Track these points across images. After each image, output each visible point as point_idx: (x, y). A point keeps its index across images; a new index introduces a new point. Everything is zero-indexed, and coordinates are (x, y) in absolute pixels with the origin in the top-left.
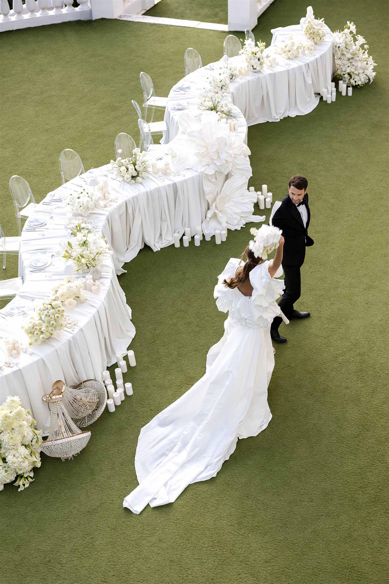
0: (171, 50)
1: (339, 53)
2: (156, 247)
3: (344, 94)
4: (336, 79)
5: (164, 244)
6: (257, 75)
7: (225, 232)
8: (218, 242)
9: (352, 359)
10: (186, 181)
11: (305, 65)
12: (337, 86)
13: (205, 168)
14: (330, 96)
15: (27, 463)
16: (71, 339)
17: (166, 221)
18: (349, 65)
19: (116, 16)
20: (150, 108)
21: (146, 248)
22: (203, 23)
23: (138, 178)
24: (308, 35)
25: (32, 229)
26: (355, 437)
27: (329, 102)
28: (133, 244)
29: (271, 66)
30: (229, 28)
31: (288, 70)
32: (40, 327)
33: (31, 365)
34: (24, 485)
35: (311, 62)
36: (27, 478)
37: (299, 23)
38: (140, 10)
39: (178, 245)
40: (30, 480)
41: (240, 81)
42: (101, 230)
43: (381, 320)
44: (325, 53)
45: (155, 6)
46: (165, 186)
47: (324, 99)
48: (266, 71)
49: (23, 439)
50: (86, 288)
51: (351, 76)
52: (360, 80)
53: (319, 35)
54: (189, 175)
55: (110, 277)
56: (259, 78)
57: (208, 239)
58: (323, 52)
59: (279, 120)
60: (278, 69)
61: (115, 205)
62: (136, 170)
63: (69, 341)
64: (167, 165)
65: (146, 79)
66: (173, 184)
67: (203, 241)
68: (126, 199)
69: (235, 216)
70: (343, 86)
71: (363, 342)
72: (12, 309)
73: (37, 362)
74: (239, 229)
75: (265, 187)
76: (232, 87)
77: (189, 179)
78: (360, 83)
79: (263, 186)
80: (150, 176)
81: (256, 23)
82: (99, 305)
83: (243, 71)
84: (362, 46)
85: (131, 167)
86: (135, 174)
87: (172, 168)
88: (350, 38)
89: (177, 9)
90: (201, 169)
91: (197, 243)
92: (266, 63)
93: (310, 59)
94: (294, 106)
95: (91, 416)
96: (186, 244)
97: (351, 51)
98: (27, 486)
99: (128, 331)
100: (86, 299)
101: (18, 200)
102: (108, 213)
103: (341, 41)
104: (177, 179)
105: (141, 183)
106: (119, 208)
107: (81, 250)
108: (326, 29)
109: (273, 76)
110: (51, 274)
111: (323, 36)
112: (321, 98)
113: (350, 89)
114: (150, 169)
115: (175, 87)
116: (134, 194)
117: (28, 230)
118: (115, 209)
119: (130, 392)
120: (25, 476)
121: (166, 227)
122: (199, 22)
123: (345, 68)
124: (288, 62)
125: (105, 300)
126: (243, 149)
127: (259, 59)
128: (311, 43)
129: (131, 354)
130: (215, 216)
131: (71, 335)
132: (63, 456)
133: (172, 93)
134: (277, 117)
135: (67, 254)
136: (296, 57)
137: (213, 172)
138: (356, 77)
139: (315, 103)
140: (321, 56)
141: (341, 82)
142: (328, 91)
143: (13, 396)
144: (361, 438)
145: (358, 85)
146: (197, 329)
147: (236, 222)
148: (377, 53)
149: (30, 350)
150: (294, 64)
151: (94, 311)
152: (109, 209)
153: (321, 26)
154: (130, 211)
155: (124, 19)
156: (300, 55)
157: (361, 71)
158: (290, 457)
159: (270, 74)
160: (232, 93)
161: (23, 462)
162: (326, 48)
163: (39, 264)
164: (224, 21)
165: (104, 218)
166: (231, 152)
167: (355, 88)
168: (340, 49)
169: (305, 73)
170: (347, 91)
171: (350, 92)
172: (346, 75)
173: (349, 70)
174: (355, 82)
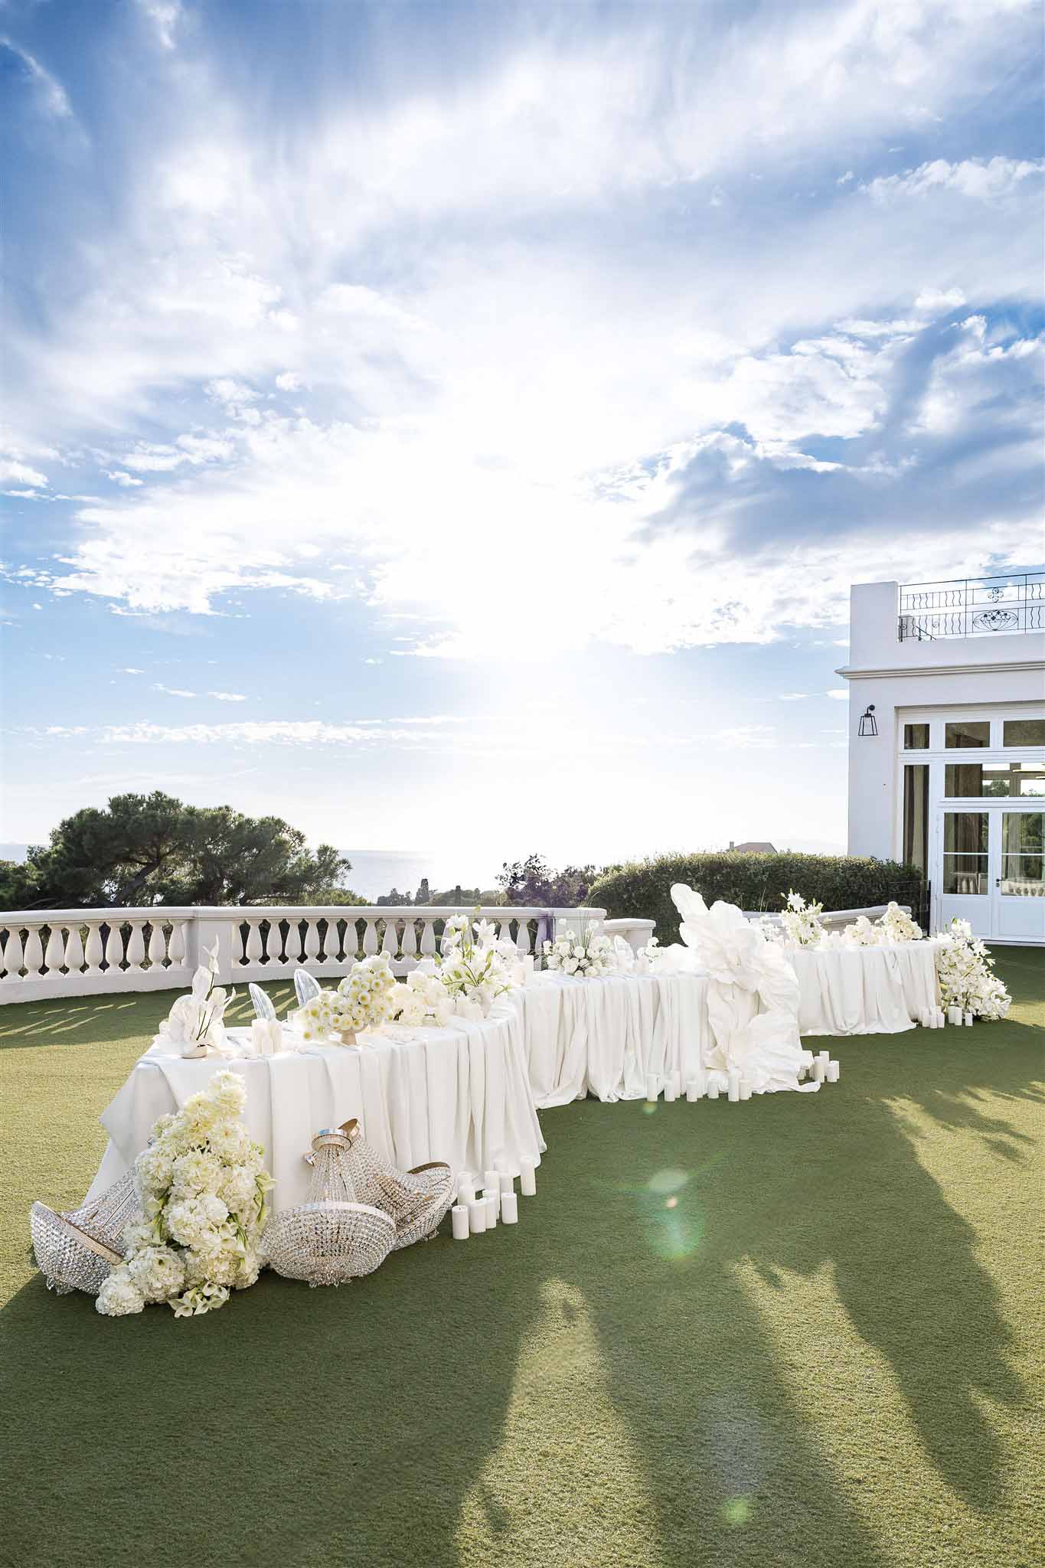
1: (946, 962)
2: (611, 1098)
3: (959, 1023)
5: (627, 1095)
6: (808, 952)
8: (733, 1098)
11: (889, 953)
14: (934, 1019)
15: (216, 1239)
17: (635, 1050)
21: (589, 1099)
44: (923, 952)
47: (924, 1025)
52: (985, 1008)
57: (714, 1096)
62: (587, 957)
63: (393, 1053)
66: (653, 982)
67: (703, 1099)
69: (761, 1072)
70: (955, 1011)
88: (961, 941)
91: (692, 1099)
94: (873, 1017)
97: (966, 960)
98: (202, 1310)
100: (449, 1023)
105: (594, 977)
106: (548, 994)
109: (836, 957)
112: (920, 1024)
121: (633, 1063)
123: (957, 988)
127: (811, 925)
134: (845, 1028)
140: (916, 952)
141: (952, 1009)
145: (982, 1015)
151: (459, 1034)
154: (567, 1012)
159: (831, 952)
161: (208, 1230)
162: (924, 945)
167: (977, 1019)
168: (947, 955)
169: (890, 966)
170: (964, 1020)
171: (969, 1022)
172: (960, 998)
173: (964, 990)
174: (977, 1010)
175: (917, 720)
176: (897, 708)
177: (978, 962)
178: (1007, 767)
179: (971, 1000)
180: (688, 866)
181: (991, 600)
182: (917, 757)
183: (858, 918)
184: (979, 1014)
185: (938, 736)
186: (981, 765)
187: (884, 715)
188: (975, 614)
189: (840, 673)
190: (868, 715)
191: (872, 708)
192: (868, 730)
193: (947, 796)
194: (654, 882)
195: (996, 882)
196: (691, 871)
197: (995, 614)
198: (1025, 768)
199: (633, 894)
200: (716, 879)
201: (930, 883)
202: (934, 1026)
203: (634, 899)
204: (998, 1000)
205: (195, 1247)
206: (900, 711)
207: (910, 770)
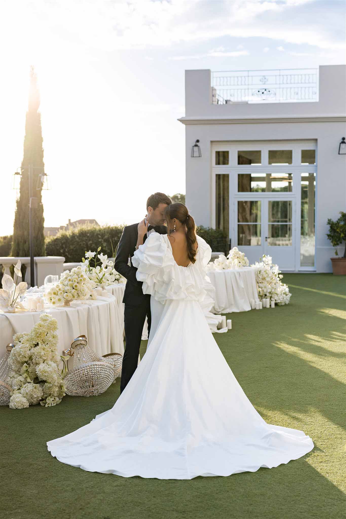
1: (260, 277)
3: (268, 306)
11: (237, 272)
31: (224, 272)
35: (241, 272)
47: (253, 307)
63: (89, 309)
82: (110, 301)
97: (270, 276)
123: (266, 289)
136: (229, 268)
138: (276, 296)
141: (264, 300)
149: (54, 307)
151: (106, 302)
167: (276, 304)
168: (261, 273)
169: (238, 278)
170: (270, 305)
171: (273, 306)
172: (268, 294)
173: (269, 291)
174: (276, 300)
175: (222, 148)
176: (212, 142)
177: (275, 277)
178: (264, 175)
179: (273, 296)
180: (98, 233)
181: (261, 83)
182: (222, 170)
183: (219, 256)
184: (277, 302)
185: (233, 158)
186: (250, 175)
187: (204, 145)
188: (254, 90)
189: (179, 120)
190: (196, 146)
191: (198, 141)
192: (196, 154)
193: (239, 191)
194: (79, 242)
195: (265, 239)
196: (100, 235)
197: (264, 91)
198: (274, 175)
199: (66, 250)
200: (115, 240)
201: (230, 240)
202: (258, 308)
203: (67, 252)
204: (285, 295)
205: (49, 380)
206: (213, 143)
207: (218, 177)
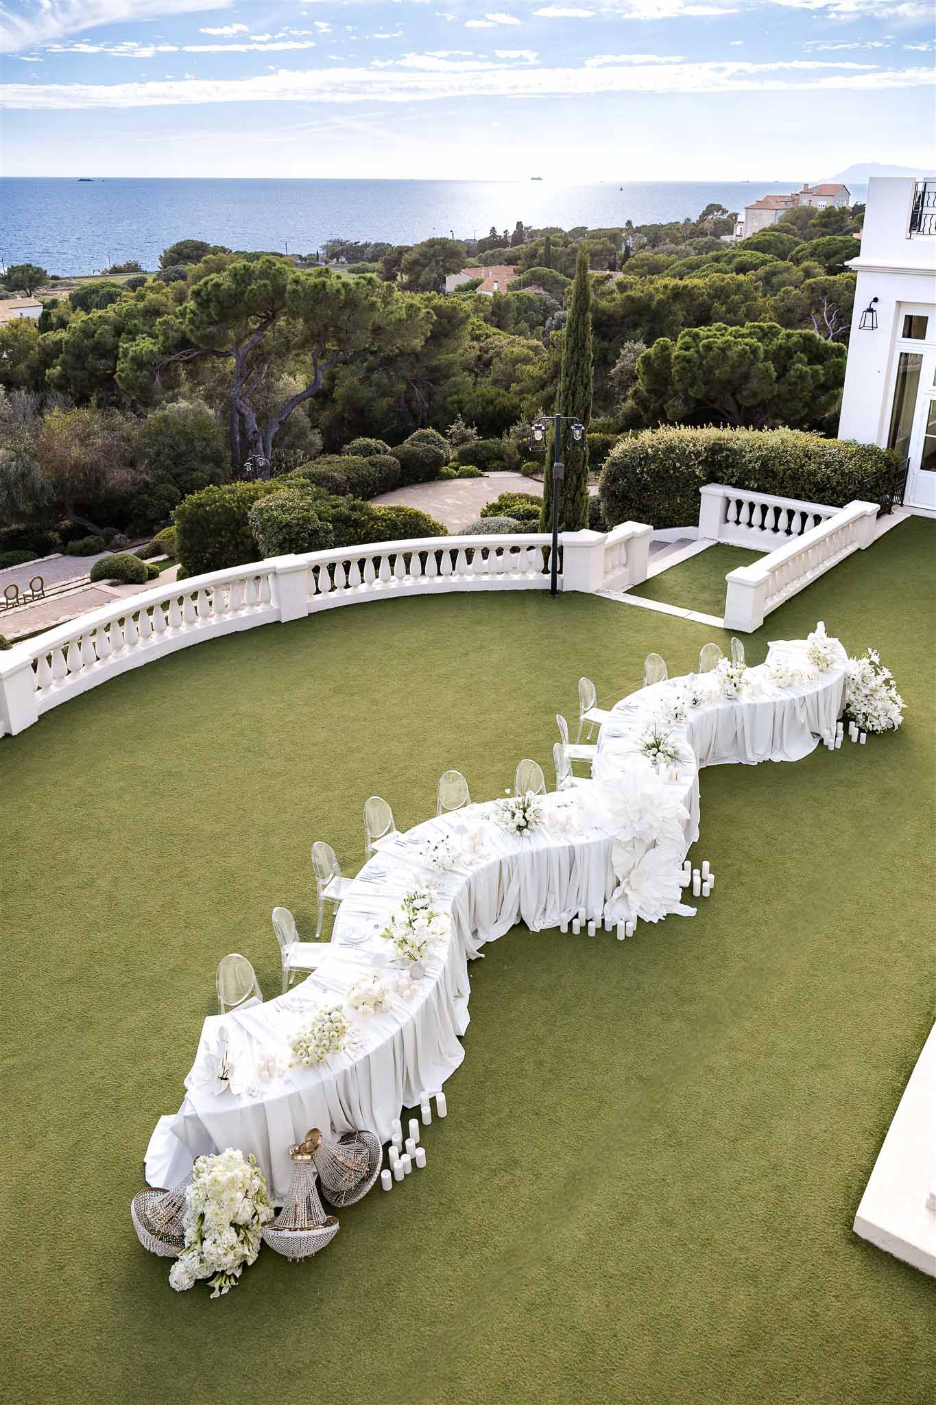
0: (645, 643)
1: (853, 687)
2: (536, 925)
3: (854, 739)
4: (846, 718)
5: (547, 924)
6: (730, 704)
7: (632, 925)
8: (621, 936)
9: (763, 1195)
10: (588, 845)
11: (800, 699)
12: (846, 729)
13: (619, 830)
14: (833, 740)
15: (231, 1257)
16: (348, 1069)
17: (554, 893)
18: (866, 702)
19: (591, 590)
20: (588, 723)
21: (521, 925)
22: (694, 612)
23: (525, 830)
24: (811, 659)
25: (368, 880)
26: (732, 1355)
27: (831, 748)
28: (504, 917)
29: (753, 694)
30: (725, 623)
31: (775, 702)
32: (308, 1044)
33: (280, 1101)
34: (221, 1289)
35: (808, 696)
36: (229, 1277)
37: (806, 639)
38: (626, 584)
39: (564, 929)
40: (233, 1283)
41: (706, 708)
42: (452, 899)
43: (825, 1131)
44: (832, 686)
45: (647, 581)
46: (557, 848)
47: (825, 743)
48: (745, 699)
49: (235, 1217)
50: (398, 989)
51: (866, 719)
52: (880, 724)
53: (825, 661)
54: (594, 837)
55: (437, 978)
56: (732, 707)
57: (608, 928)
58: (828, 684)
59: (756, 763)
60: (764, 699)
61: (484, 864)
62: (524, 817)
63: (345, 1072)
64: (569, 818)
65: (586, 686)
66: (569, 847)
67: (601, 930)
68: (501, 857)
69: (653, 902)
70: (853, 729)
71: (788, 1166)
72: (293, 1000)
73: (290, 1097)
74: (656, 921)
75: (706, 865)
76: (692, 716)
77: (594, 843)
78: (879, 728)
79: (704, 862)
80: (544, 830)
81: (761, 623)
82: (405, 1021)
83: (713, 696)
84: (887, 682)
85: (519, 814)
86: (523, 823)
87: (575, 821)
88: (870, 668)
89: (672, 588)
90: (613, 832)
91: (592, 933)
92: (745, 690)
93: (808, 691)
94: (779, 747)
95: (351, 1193)
96: (576, 931)
97: (869, 686)
98: (225, 1291)
99: (451, 1055)
100: (391, 1008)
101: (371, 829)
102: (471, 874)
103: (856, 672)
104: (577, 841)
105: (529, 838)
106: (489, 869)
107: (404, 932)
108: (841, 650)
109: (753, 708)
110: (364, 953)
111: (832, 663)
112: (822, 741)
113: (863, 735)
114: (546, 821)
115: (620, 704)
116: (513, 852)
117: (362, 879)
118: (482, 870)
119: (422, 1163)
120: (229, 1273)
121: (552, 902)
122: (690, 611)
123: (860, 707)
124: (777, 691)
125: (417, 1014)
126: (679, 811)
127: (735, 685)
128: (816, 669)
129: (441, 1098)
130: (624, 896)
131: (350, 1063)
132: (290, 1255)
133: (614, 709)
134: (753, 758)
135: (387, 934)
136: (789, 685)
137: (629, 838)
138: (874, 720)
139: (811, 746)
140: (824, 689)
141: (852, 724)
142: (831, 733)
143: (235, 1150)
144: (741, 1359)
145: (877, 730)
146: (549, 1075)
147: (653, 910)
148: (914, 688)
149: (289, 1074)
150: (785, 696)
151: (394, 1029)
152: (474, 868)
153: (836, 648)
154: (505, 873)
155: (600, 594)
156: (796, 683)
157: (882, 713)
158: (618, 1364)
159: (749, 705)
160: (691, 725)
161: (225, 1254)
162: (833, 679)
163: (354, 936)
164: (720, 613)
165: (461, 881)
166: (659, 815)
169: (798, 709)
171: (863, 740)
175: (917, 311)
176: (899, 302)
177: (880, 687)
182: (913, 346)
187: (885, 307)
190: (870, 310)
191: (876, 300)
192: (868, 323)
193: (934, 384)
206: (902, 305)
207: (905, 356)
